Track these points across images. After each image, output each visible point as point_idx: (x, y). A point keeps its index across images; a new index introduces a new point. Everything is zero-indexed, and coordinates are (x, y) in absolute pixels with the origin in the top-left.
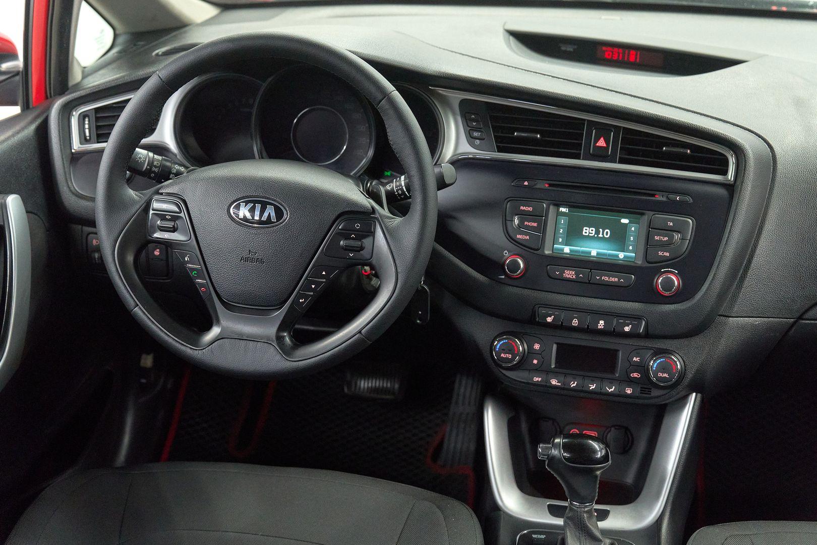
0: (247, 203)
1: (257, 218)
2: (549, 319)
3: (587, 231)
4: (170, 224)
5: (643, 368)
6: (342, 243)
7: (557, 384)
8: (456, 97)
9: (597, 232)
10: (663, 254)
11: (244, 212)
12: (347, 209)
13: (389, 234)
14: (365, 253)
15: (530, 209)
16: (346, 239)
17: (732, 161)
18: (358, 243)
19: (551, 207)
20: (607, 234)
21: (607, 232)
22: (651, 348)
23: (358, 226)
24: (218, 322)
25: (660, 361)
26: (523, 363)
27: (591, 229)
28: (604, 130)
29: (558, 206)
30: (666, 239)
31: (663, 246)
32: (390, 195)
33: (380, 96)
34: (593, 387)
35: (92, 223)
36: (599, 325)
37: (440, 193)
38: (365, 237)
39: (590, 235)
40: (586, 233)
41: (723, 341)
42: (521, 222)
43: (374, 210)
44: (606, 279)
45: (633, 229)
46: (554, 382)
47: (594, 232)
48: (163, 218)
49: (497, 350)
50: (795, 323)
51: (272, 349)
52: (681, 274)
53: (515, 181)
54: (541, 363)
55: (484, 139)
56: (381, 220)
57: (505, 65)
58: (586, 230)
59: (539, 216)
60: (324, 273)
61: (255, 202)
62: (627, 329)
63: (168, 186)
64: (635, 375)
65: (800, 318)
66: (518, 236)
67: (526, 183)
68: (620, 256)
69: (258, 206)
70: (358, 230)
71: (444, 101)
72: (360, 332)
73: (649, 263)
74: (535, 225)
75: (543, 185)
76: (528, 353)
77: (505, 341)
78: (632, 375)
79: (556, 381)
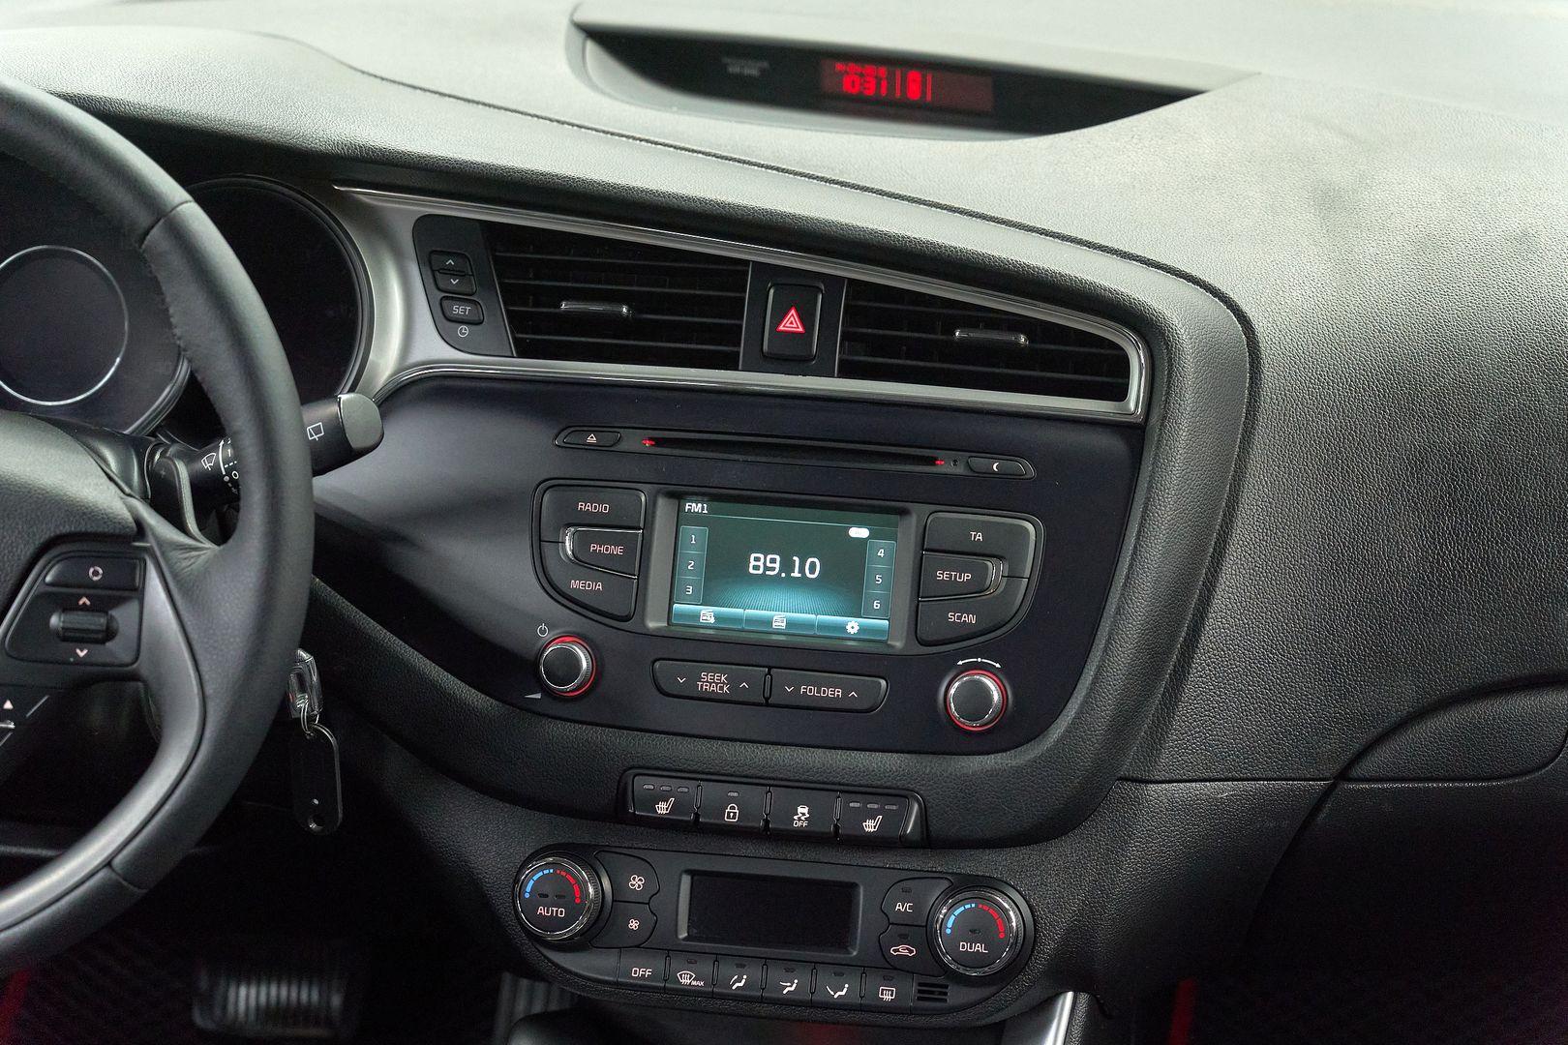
2: (662, 808)
3: (759, 562)
5: (923, 931)
6: (55, 620)
7: (694, 983)
8: (404, 210)
9: (787, 566)
10: (959, 618)
12: (66, 529)
13: (180, 589)
14: (118, 650)
15: (604, 508)
16: (65, 610)
17: (1137, 360)
18: (99, 621)
19: (661, 502)
20: (812, 571)
21: (813, 565)
22: (940, 876)
23: (96, 573)
25: (962, 909)
26: (600, 931)
27: (769, 557)
28: (797, 288)
29: (678, 497)
30: (967, 577)
31: (958, 596)
32: (208, 485)
33: (143, 219)
34: (790, 988)
36: (796, 817)
38: (119, 601)
39: (767, 573)
40: (756, 568)
41: (1134, 850)
42: (582, 542)
43: (141, 529)
44: (811, 691)
45: (881, 553)
46: (686, 979)
47: (777, 565)
49: (527, 896)
50: (1331, 789)
52: (1008, 675)
53: (563, 435)
54: (651, 930)
55: (480, 323)
56: (159, 555)
57: (551, 120)
58: (757, 559)
59: (634, 531)
60: (8, 705)
62: (870, 826)
64: (903, 950)
65: (1344, 775)
66: (574, 584)
67: (592, 439)
68: (848, 627)
70: (95, 585)
71: (375, 224)
72: (108, 863)
73: (923, 643)
74: (618, 551)
75: (637, 441)
76: (613, 901)
77: (546, 872)
78: (895, 951)
79: (691, 976)
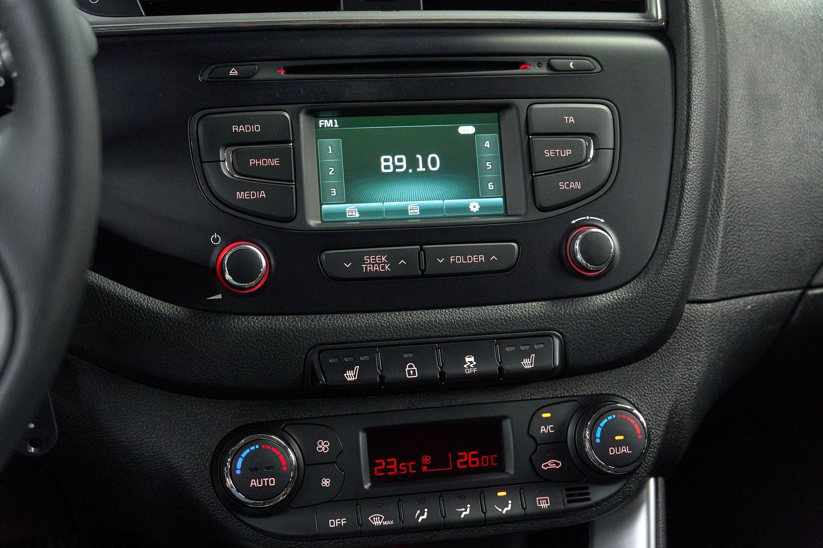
2: (351, 376)
3: (387, 163)
7: (385, 523)
9: (412, 163)
10: (568, 185)
15: (256, 128)
19: (302, 118)
20: (434, 165)
21: (433, 160)
22: (572, 399)
25: (606, 420)
26: (298, 494)
27: (396, 157)
29: (315, 114)
30: (568, 152)
34: (465, 513)
36: (465, 366)
39: (398, 170)
40: (387, 167)
44: (459, 260)
45: (487, 144)
46: (377, 521)
47: (404, 163)
49: (238, 472)
53: (206, 71)
54: (340, 485)
58: (386, 160)
62: (527, 364)
64: (551, 464)
65: (809, 284)
66: (240, 195)
68: (471, 207)
73: (543, 210)
74: (275, 162)
75: (274, 71)
76: (305, 465)
77: (253, 448)
78: (545, 466)
79: (381, 518)
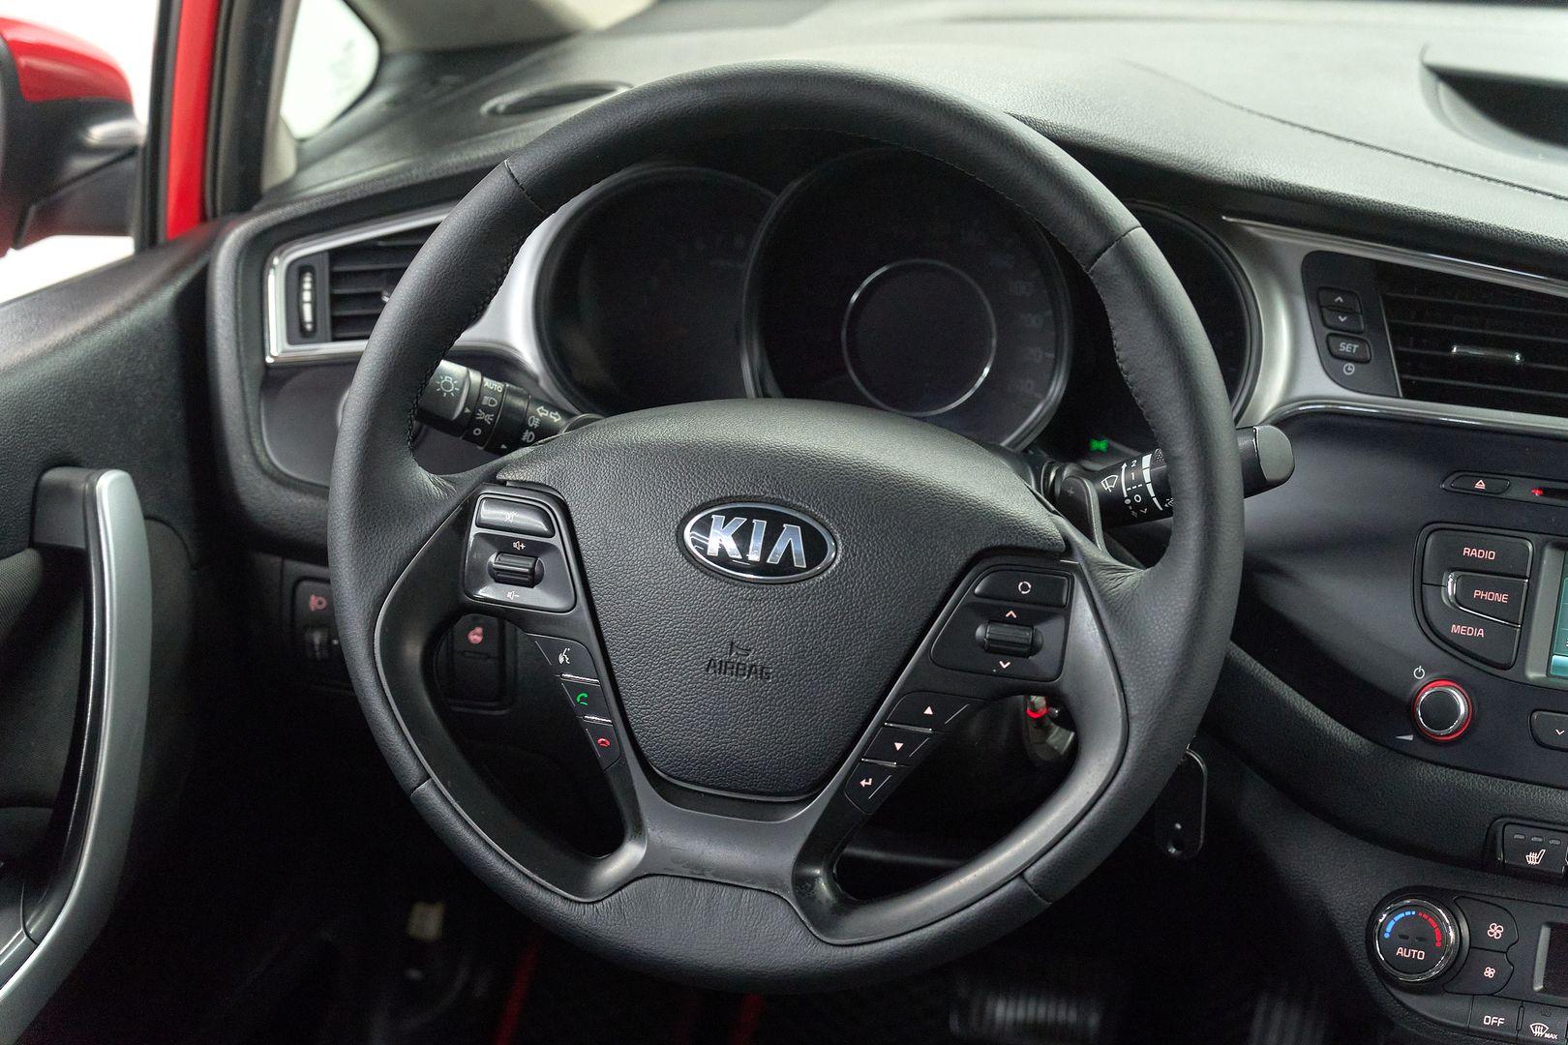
0: (729, 515)
1: (754, 556)
2: (1533, 859)
4: (522, 565)
6: (980, 631)
7: (1547, 1036)
8: (1294, 245)
11: (721, 539)
12: (997, 542)
13: (1110, 611)
14: (1042, 662)
15: (1490, 555)
16: (991, 621)
18: (1024, 635)
19: (1548, 552)
23: (1025, 588)
24: (639, 830)
26: (1456, 977)
29: (1565, 548)
32: (1112, 505)
33: (1096, 242)
35: (318, 553)
37: (1253, 504)
38: (1045, 617)
42: (1465, 589)
43: (1069, 547)
46: (1539, 1030)
48: (504, 547)
49: (1387, 936)
51: (781, 910)
53: (1452, 478)
54: (1505, 979)
55: (1368, 362)
56: (1086, 574)
57: (1425, 162)
59: (1517, 577)
60: (929, 711)
61: (752, 513)
63: (520, 463)
66: (1455, 629)
67: (1480, 485)
69: (760, 526)
70: (1023, 600)
71: (1264, 256)
72: (1020, 874)
74: (1502, 598)
75: (1528, 491)
76: (1470, 947)
77: (1408, 913)
79: (1544, 1029)
